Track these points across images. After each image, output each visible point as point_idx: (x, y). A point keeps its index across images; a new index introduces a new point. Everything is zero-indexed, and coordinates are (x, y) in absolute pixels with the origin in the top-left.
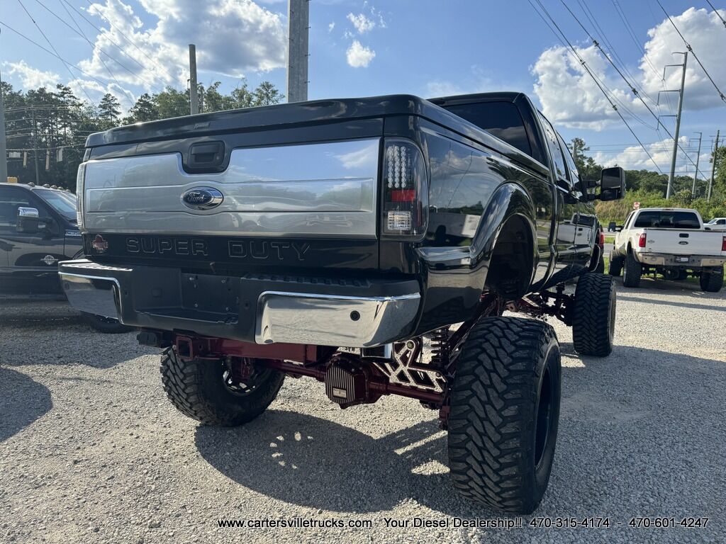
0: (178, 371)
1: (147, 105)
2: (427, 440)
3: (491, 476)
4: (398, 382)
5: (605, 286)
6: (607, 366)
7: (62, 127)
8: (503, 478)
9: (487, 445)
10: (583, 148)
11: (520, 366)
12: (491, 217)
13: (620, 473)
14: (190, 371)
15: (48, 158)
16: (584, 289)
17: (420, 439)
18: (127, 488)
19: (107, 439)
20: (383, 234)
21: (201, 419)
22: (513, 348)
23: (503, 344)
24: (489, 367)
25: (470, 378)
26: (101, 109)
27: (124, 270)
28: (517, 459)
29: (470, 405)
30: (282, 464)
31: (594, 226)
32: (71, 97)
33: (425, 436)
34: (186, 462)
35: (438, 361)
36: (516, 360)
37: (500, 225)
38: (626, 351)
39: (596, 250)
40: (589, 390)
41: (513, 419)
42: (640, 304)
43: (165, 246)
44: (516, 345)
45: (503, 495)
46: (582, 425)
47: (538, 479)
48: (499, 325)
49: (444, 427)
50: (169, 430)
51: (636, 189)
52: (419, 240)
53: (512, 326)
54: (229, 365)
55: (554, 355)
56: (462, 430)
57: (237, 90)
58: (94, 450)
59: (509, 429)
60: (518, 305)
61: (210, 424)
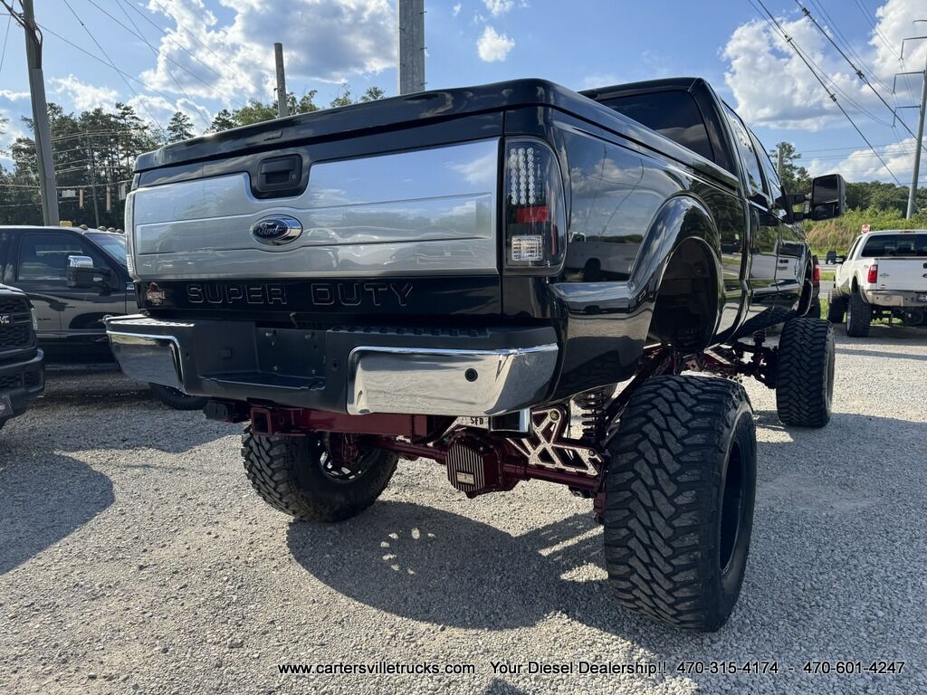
0: (263, 453)
1: (226, 124)
2: (582, 537)
3: (661, 582)
4: (540, 463)
5: (819, 334)
6: (823, 441)
7: (124, 157)
8: (678, 585)
9: (655, 542)
10: (792, 156)
11: (699, 439)
12: (656, 244)
13: (838, 579)
14: (277, 453)
15: (108, 196)
16: (791, 339)
17: (572, 537)
18: (202, 599)
19: (179, 539)
20: (505, 267)
21: (294, 513)
22: (689, 416)
23: (675, 410)
24: (657, 441)
25: (632, 456)
26: (171, 132)
27: (184, 325)
28: (695, 559)
29: (631, 491)
30: (396, 568)
31: (804, 256)
32: (133, 118)
33: (578, 533)
34: (276, 567)
35: (591, 435)
36: (693, 431)
37: (669, 255)
38: (850, 420)
39: (806, 288)
40: (798, 470)
41: (689, 507)
42: (869, 359)
43: (234, 294)
44: (692, 412)
45: (678, 607)
46: (788, 516)
47: (725, 586)
48: (671, 386)
49: (600, 521)
50: (255, 527)
51: (864, 208)
52: (556, 274)
53: (688, 387)
54: (328, 445)
55: (746, 424)
56: (623, 524)
57: (337, 100)
58: (163, 552)
59: (684, 521)
60: (701, 362)
61: (305, 519)
